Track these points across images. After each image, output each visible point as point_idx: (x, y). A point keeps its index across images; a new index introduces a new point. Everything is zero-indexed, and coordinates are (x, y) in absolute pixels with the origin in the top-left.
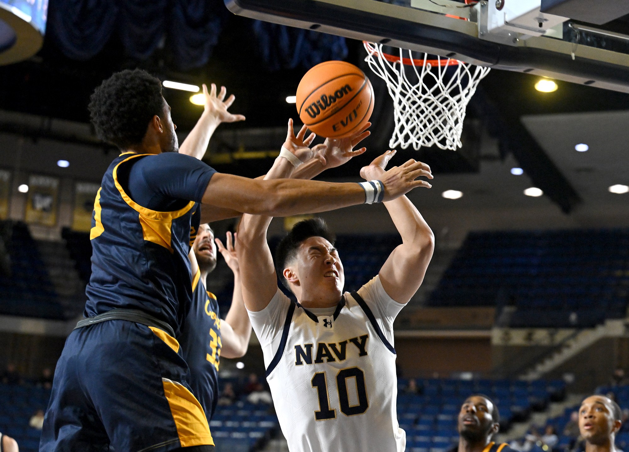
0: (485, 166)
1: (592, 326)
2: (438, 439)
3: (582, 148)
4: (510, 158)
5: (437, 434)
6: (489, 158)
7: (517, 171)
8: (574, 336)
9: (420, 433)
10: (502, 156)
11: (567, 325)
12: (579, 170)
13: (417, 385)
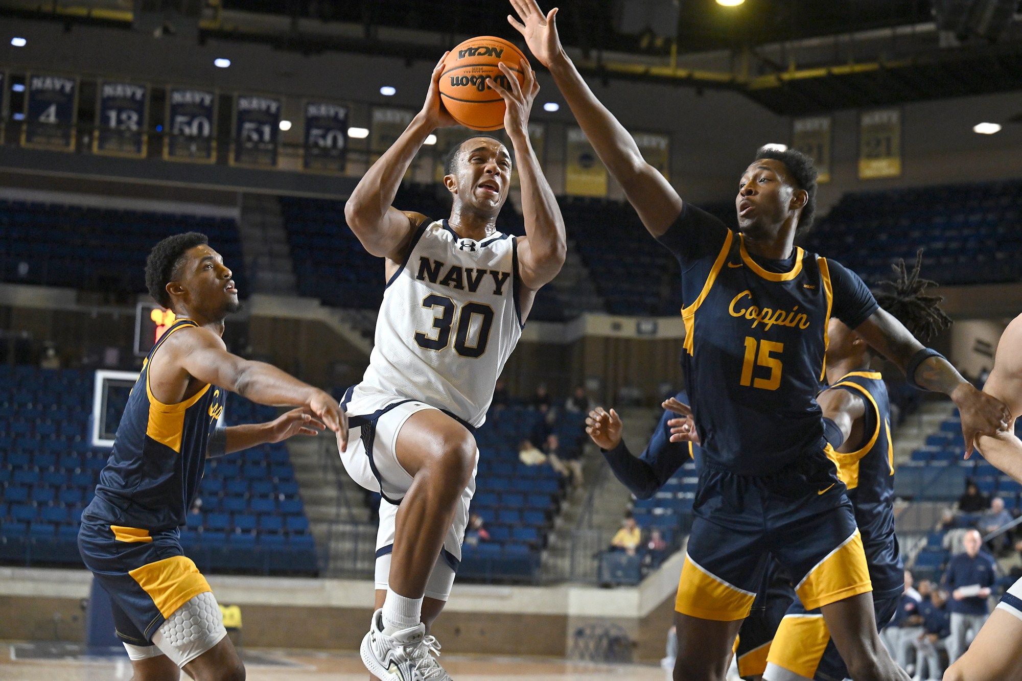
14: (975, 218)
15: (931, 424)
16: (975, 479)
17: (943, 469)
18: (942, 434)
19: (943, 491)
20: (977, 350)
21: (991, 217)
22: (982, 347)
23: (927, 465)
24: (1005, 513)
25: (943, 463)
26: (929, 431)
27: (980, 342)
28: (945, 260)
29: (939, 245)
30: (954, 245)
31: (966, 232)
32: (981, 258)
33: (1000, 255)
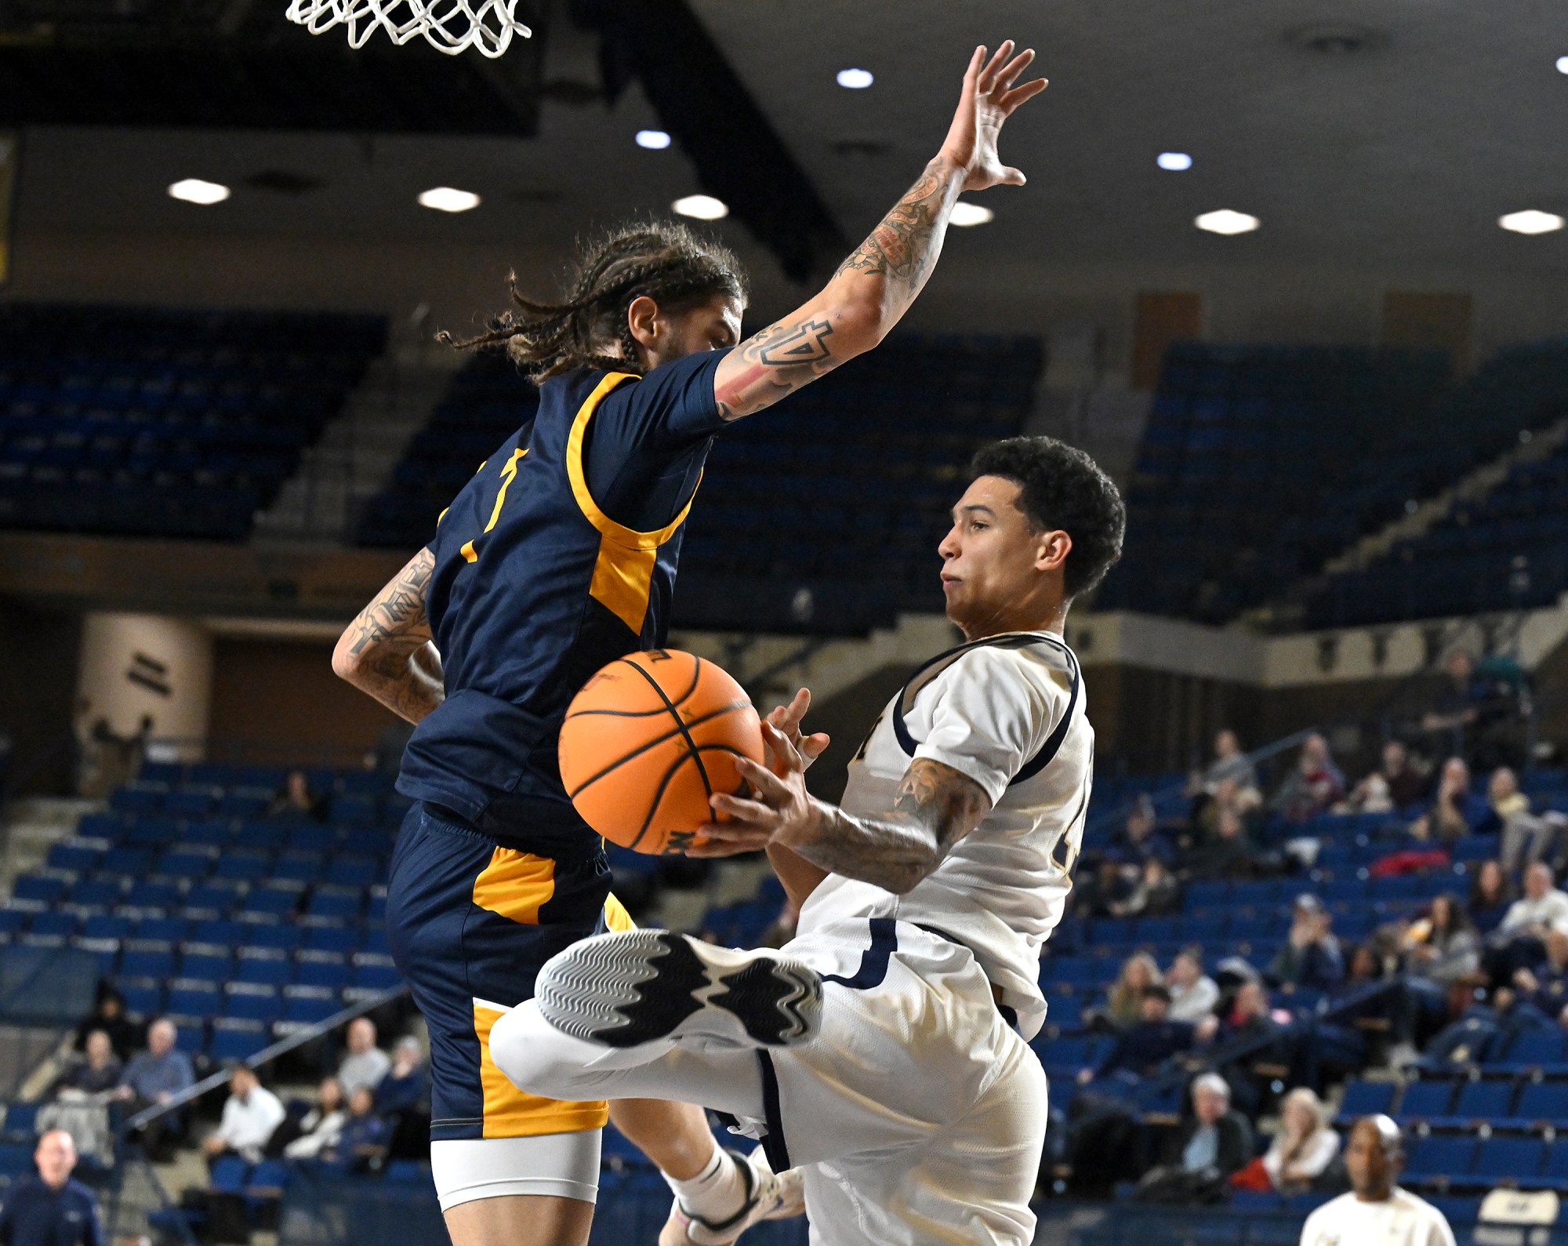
0: (553, 115)
1: (860, 633)
2: (364, 959)
3: (855, 79)
4: (634, 94)
5: (366, 944)
6: (571, 92)
7: (654, 140)
8: (801, 658)
9: (312, 939)
10: (611, 91)
11: (785, 627)
12: (843, 148)
13: (309, 792)
14: (155, 387)
15: (27, 847)
16: (119, 983)
17: (54, 953)
18: (54, 874)
19: (48, 1005)
20: (134, 677)
21: (190, 389)
22: (146, 672)
23: (14, 942)
24: (181, 1060)
25: (53, 941)
26: (23, 863)
27: (141, 659)
28: (83, 475)
29: (71, 439)
30: (105, 443)
31: (133, 417)
32: (162, 479)
33: (204, 477)
